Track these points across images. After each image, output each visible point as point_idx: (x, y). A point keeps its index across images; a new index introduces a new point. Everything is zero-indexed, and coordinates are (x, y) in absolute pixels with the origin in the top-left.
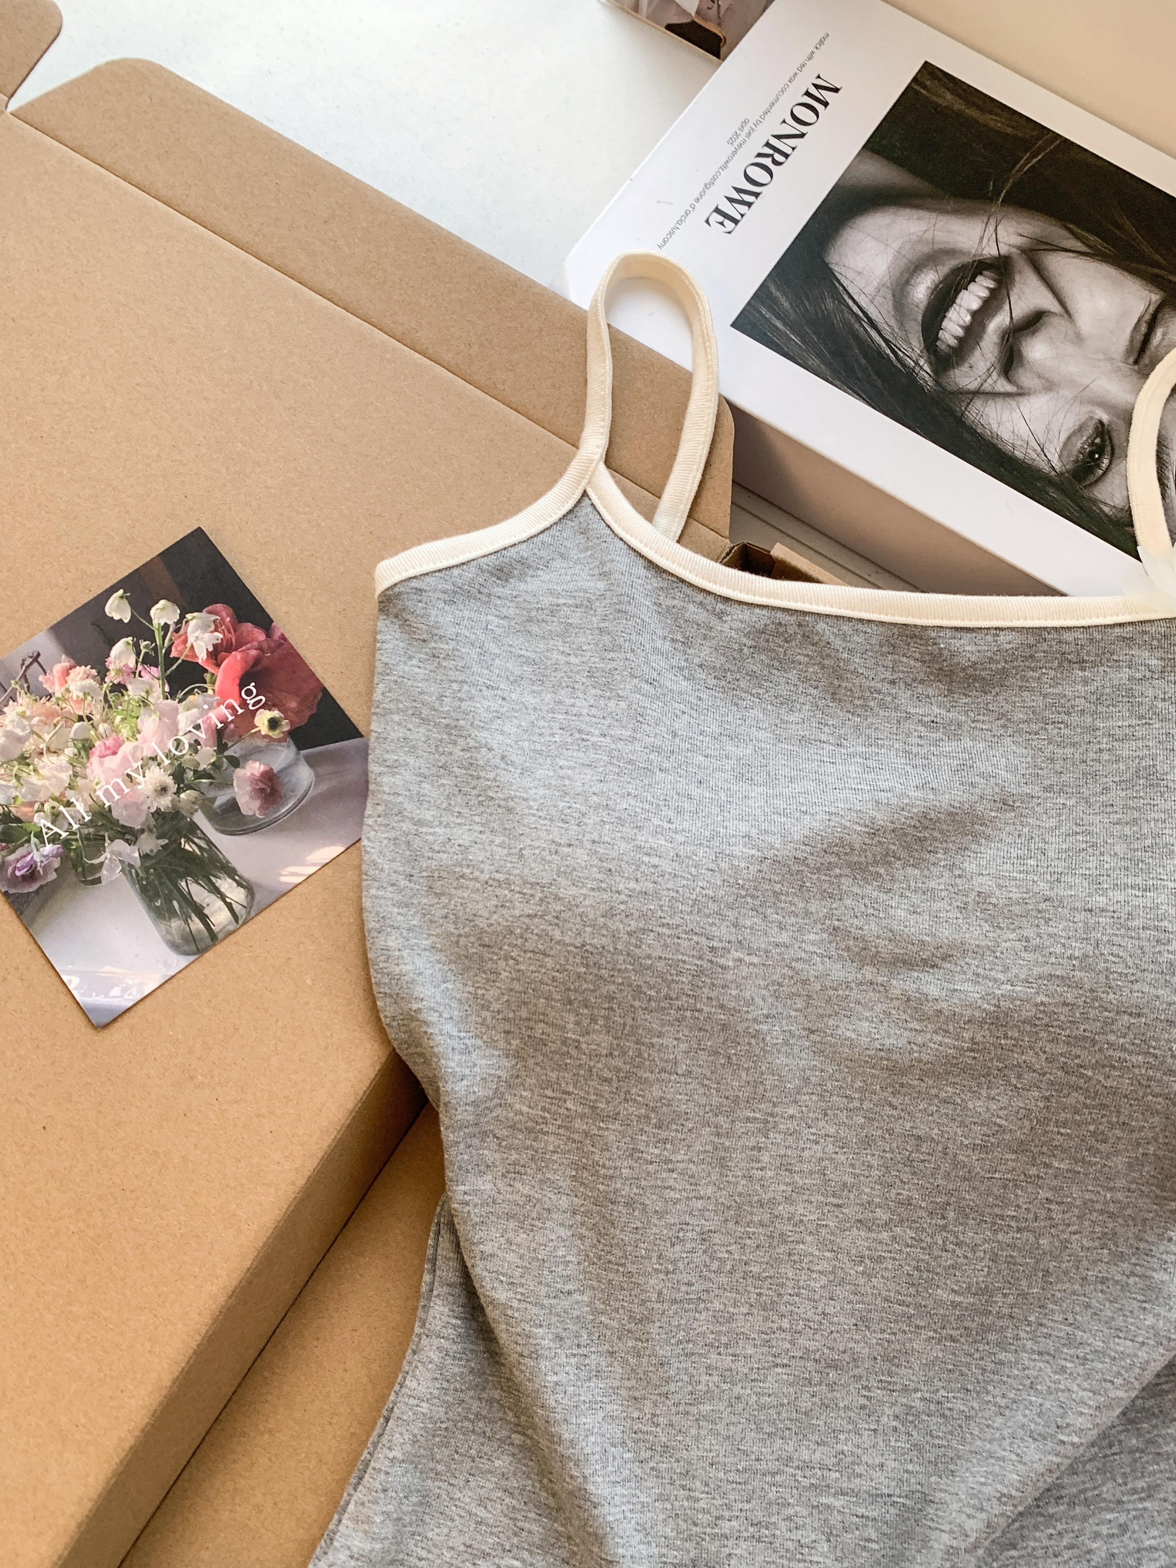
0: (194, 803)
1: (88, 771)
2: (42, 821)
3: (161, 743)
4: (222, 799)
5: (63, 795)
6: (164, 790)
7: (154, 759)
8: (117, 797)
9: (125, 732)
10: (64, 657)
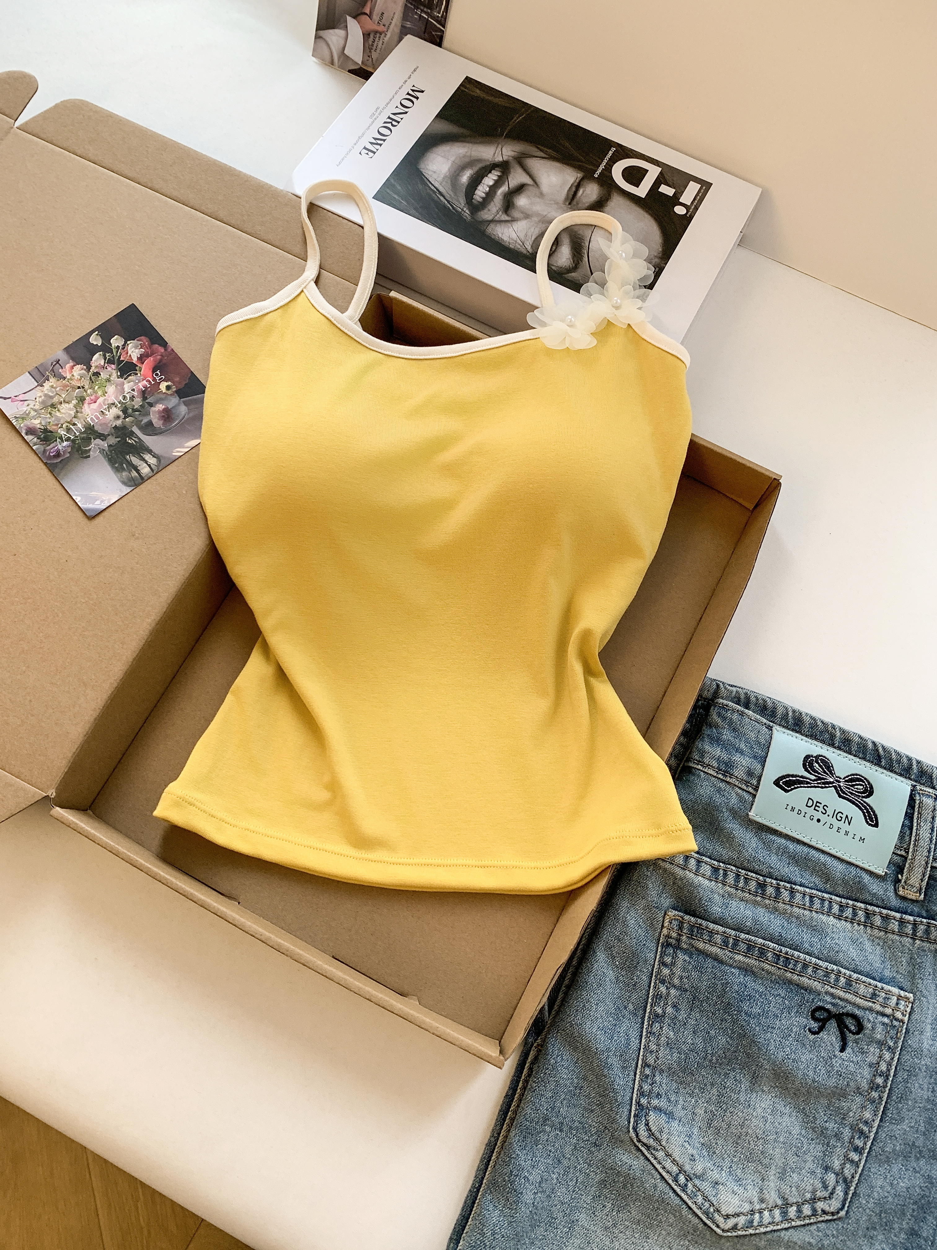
0: (132, 423)
1: (83, 410)
2: (62, 432)
3: (117, 397)
4: (145, 420)
5: (72, 420)
6: (118, 417)
7: (113, 404)
8: (97, 421)
9: (100, 393)
10: (71, 361)
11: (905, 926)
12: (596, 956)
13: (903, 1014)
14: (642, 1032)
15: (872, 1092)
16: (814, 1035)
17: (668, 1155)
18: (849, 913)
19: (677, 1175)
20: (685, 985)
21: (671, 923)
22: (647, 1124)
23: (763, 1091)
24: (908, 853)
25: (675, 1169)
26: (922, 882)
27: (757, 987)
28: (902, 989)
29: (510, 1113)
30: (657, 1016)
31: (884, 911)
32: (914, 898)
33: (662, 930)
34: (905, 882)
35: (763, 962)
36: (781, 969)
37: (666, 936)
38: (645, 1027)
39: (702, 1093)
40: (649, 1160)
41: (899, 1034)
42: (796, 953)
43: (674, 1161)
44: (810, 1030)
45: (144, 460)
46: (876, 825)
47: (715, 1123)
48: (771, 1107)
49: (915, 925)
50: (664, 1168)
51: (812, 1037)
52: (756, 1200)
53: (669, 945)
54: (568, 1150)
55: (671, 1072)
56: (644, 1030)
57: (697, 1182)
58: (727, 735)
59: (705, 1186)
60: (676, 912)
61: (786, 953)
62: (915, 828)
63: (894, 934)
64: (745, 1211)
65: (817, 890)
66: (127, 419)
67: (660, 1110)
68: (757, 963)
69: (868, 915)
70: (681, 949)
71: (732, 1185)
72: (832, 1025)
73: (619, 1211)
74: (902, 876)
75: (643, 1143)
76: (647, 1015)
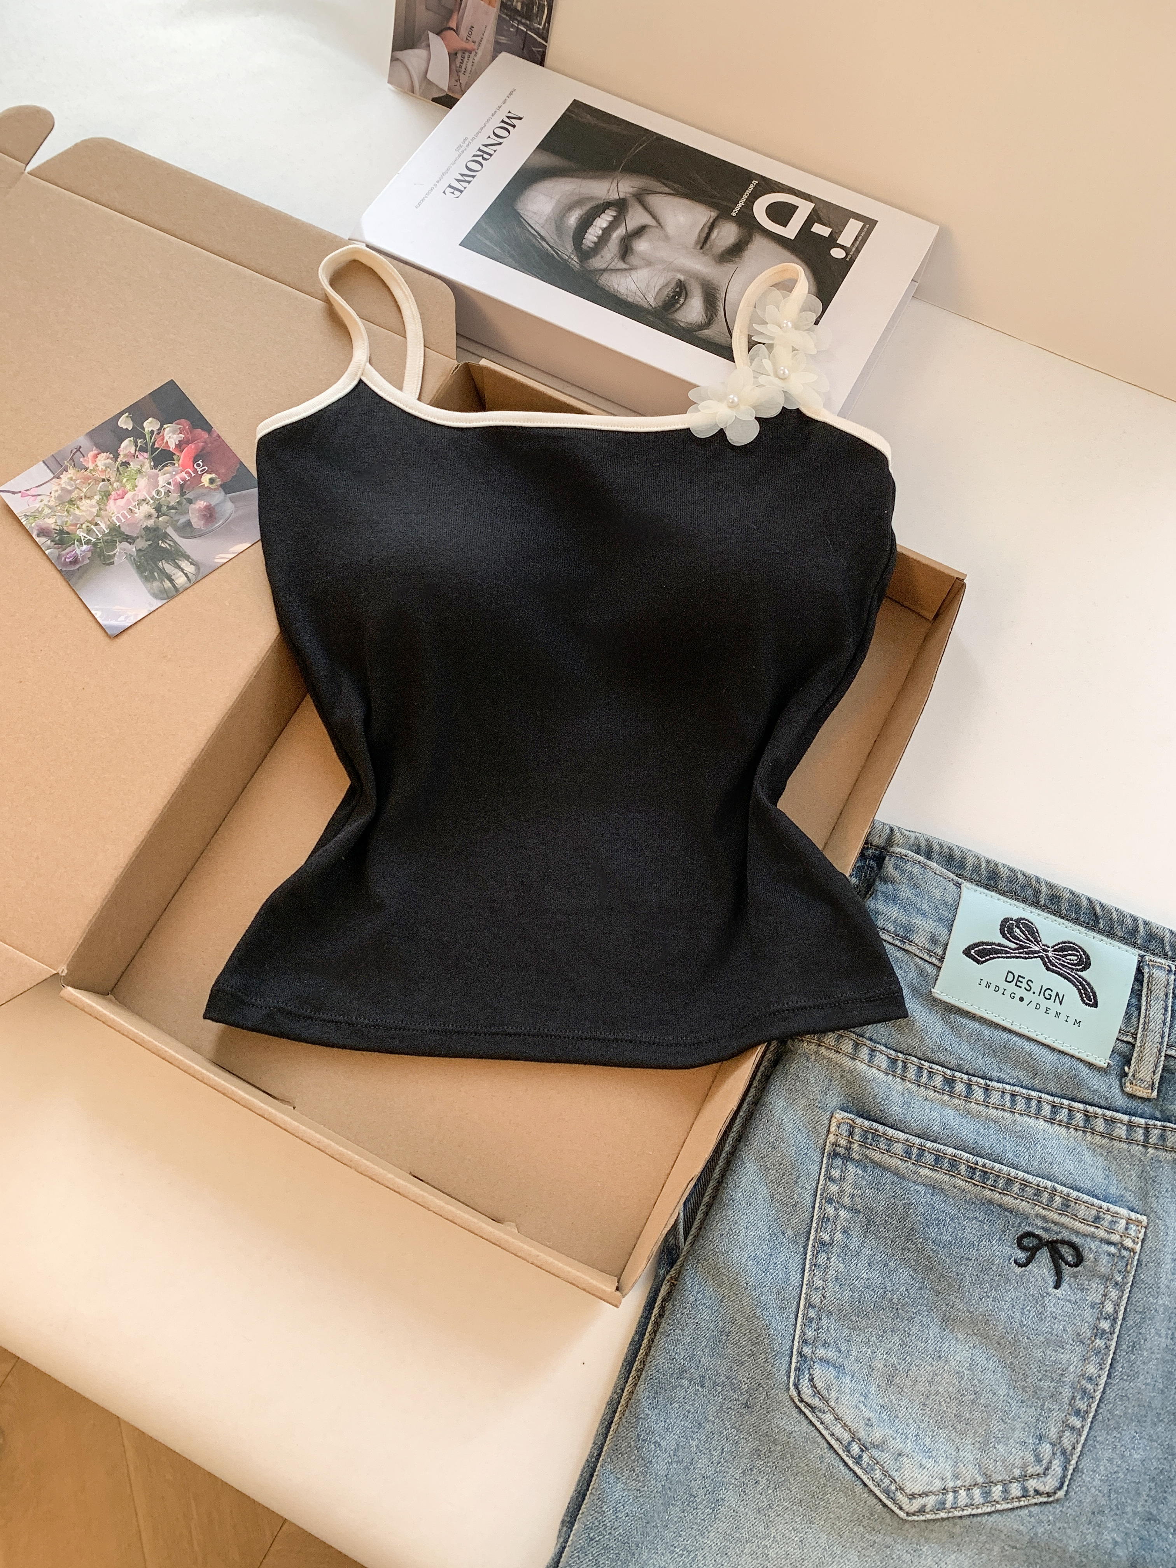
0: (167, 522)
1: (107, 507)
2: (81, 534)
3: (149, 493)
4: (182, 520)
5: (93, 519)
6: (150, 516)
7: (144, 500)
8: (123, 520)
9: (128, 487)
10: (94, 448)
11: (1135, 1131)
12: (745, 1168)
13: (1134, 1241)
14: (804, 1263)
15: (1095, 1339)
16: (1022, 1267)
17: (837, 1418)
18: (1063, 1115)
19: (849, 1443)
20: (857, 1205)
21: (839, 1127)
22: (811, 1380)
23: (957, 1340)
24: (1135, 1038)
25: (846, 1436)
26: (1154, 1075)
27: (948, 1209)
28: (1132, 1210)
29: (636, 1363)
30: (823, 1244)
31: (1109, 1113)
32: (1144, 1095)
33: (827, 1136)
34: (1133, 1076)
35: (954, 1176)
36: (978, 1185)
37: (833, 1144)
38: (808, 1257)
39: (881, 1341)
40: (814, 1425)
41: (1129, 1266)
42: (997, 1166)
43: (845, 1426)
44: (1016, 1262)
45: (179, 567)
46: (1095, 1005)
47: (897, 1380)
48: (969, 1359)
49: (1147, 1128)
50: (832, 1435)
51: (1019, 1270)
52: (949, 1475)
53: (836, 1155)
54: (711, 1410)
55: (842, 1316)
56: (808, 1261)
57: (875, 1453)
58: (906, 892)
59: (884, 1457)
60: (846, 1114)
61: (984, 1166)
62: (1143, 1008)
63: (1120, 1141)
64: (935, 1490)
65: (1022, 1087)
66: (160, 519)
67: (827, 1362)
68: (947, 1178)
69: (1087, 1117)
70: (852, 1160)
71: (919, 1457)
72: (1044, 1256)
73: (776, 1489)
74: (1129, 1069)
75: (807, 1403)
76: (811, 1242)
